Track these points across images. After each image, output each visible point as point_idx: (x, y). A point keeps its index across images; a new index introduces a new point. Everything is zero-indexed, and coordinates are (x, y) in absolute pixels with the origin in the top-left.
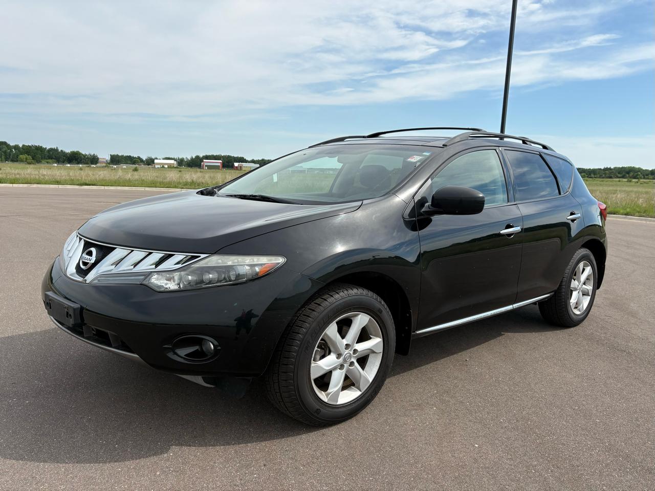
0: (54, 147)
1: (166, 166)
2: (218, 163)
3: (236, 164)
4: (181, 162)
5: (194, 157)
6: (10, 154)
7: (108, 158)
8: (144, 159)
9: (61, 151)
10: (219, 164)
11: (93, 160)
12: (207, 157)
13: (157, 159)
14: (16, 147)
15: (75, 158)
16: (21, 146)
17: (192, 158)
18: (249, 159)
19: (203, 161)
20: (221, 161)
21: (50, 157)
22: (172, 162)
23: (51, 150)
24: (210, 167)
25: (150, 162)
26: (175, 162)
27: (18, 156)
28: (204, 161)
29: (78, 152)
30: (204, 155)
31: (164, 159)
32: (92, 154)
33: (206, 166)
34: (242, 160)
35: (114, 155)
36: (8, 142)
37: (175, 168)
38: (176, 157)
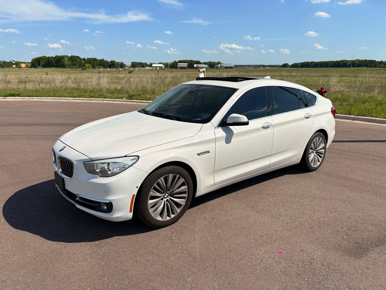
0: (102, 58)
1: (158, 68)
2: (185, 65)
3: (195, 66)
4: (166, 65)
5: (173, 62)
6: (81, 64)
7: (131, 64)
8: (148, 64)
9: (106, 60)
11: (122, 65)
12: (180, 62)
13: (154, 64)
14: (84, 59)
15: (112, 65)
16: (86, 59)
17: (172, 62)
18: (202, 62)
19: (177, 64)
20: (187, 64)
21: (100, 65)
22: (161, 65)
23: (101, 60)
24: (181, 68)
25: (151, 65)
26: (163, 65)
27: (85, 65)
28: (178, 64)
29: (114, 61)
30: (179, 60)
31: (158, 64)
32: (121, 62)
33: (179, 67)
34: (198, 63)
35: (133, 62)
36: (80, 57)
37: (163, 69)
38: (164, 62)
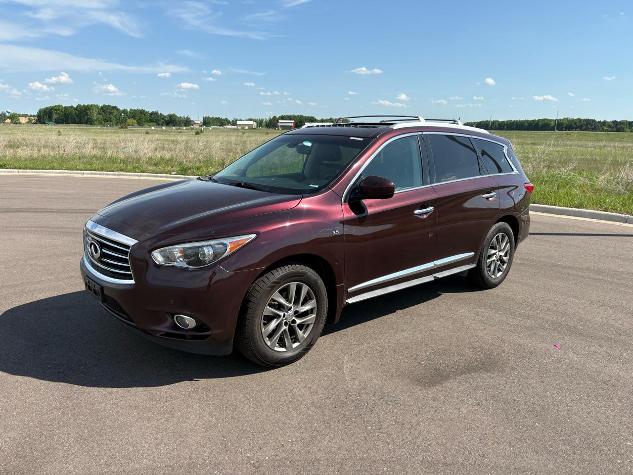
0: (154, 110)
1: (247, 128)
2: (291, 123)
4: (260, 123)
5: (272, 118)
6: (119, 119)
7: (202, 120)
8: (231, 121)
9: (161, 114)
10: (292, 125)
11: (187, 122)
12: (283, 118)
13: (241, 120)
14: (125, 111)
15: (172, 121)
16: (129, 110)
17: (270, 118)
18: (319, 118)
19: (278, 122)
20: (293, 121)
21: (151, 121)
22: (251, 123)
23: (153, 113)
24: (284, 127)
25: (234, 123)
26: (255, 123)
27: (126, 120)
28: (280, 121)
29: (174, 114)
30: (280, 115)
31: (246, 120)
32: (186, 117)
33: (281, 126)
34: (312, 120)
36: (118, 107)
37: (255, 129)
38: (257, 118)
